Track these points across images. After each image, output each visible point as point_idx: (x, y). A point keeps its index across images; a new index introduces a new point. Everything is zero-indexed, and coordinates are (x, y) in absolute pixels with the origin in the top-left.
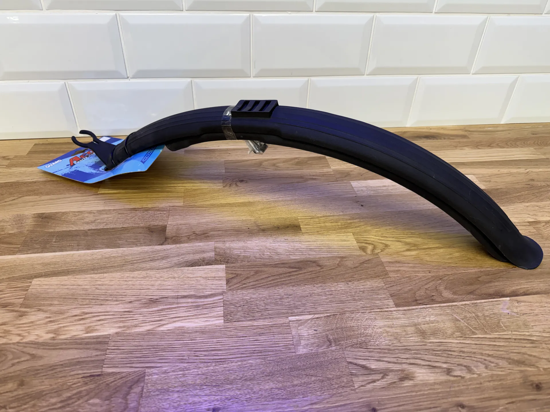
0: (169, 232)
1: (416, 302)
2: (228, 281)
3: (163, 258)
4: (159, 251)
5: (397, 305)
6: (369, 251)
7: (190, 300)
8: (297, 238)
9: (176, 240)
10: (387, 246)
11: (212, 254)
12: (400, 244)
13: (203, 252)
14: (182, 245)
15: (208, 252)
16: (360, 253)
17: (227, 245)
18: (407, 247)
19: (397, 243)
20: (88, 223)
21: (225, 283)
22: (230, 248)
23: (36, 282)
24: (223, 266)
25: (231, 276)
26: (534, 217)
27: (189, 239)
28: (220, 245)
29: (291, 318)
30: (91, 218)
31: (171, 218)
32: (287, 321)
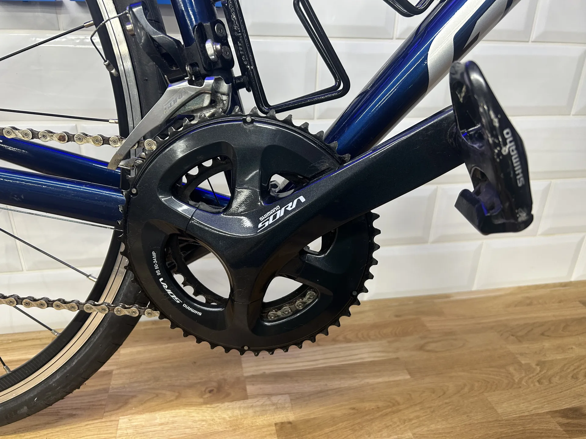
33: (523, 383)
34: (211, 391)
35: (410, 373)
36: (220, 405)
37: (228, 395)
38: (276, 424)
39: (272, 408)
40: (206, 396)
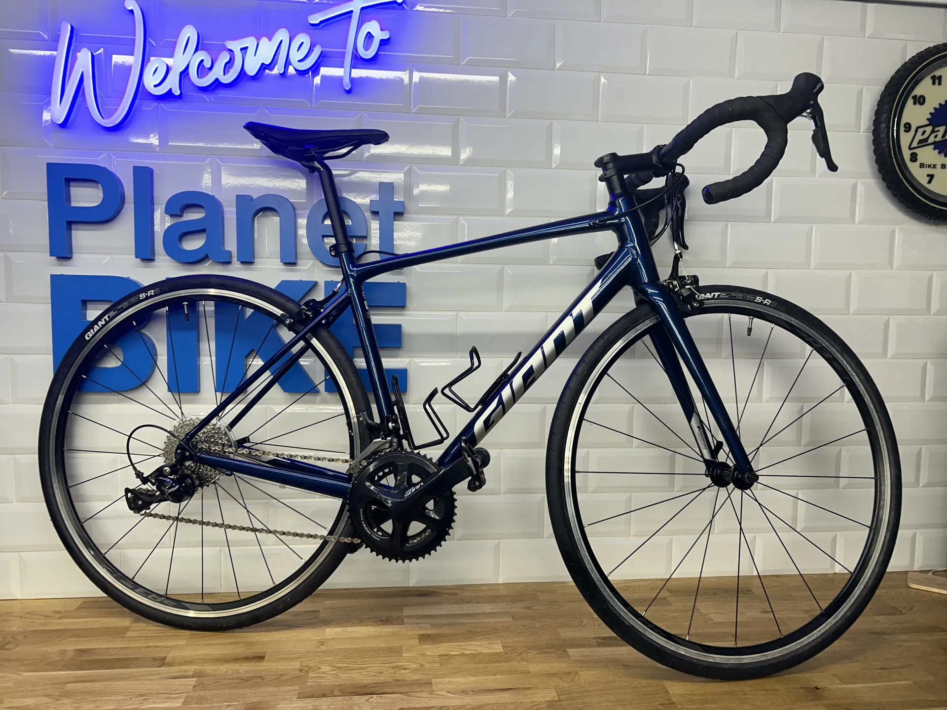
0: (166, 661)
1: (313, 696)
2: (194, 687)
3: (157, 674)
4: (157, 671)
5: (298, 698)
6: (304, 671)
7: (165, 695)
8: (258, 664)
9: (170, 665)
10: (319, 668)
11: (191, 673)
12: (330, 667)
13: (187, 671)
14: (173, 668)
15: (190, 671)
16: (298, 672)
17: (205, 668)
18: (333, 669)
19: (328, 667)
20: (112, 655)
21: (191, 687)
22: (205, 670)
23: (68, 685)
24: (196, 679)
25: (198, 684)
26: (447, 652)
27: (180, 664)
28: (200, 668)
29: (224, 704)
30: (115, 652)
31: (172, 652)
32: (222, 705)
33: (588, 625)
34: (381, 621)
35: (513, 619)
36: (387, 626)
37: (393, 622)
38: (419, 635)
39: (418, 628)
40: (378, 623)
